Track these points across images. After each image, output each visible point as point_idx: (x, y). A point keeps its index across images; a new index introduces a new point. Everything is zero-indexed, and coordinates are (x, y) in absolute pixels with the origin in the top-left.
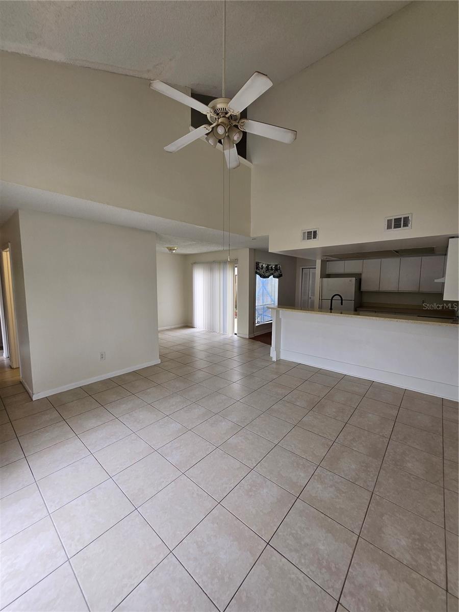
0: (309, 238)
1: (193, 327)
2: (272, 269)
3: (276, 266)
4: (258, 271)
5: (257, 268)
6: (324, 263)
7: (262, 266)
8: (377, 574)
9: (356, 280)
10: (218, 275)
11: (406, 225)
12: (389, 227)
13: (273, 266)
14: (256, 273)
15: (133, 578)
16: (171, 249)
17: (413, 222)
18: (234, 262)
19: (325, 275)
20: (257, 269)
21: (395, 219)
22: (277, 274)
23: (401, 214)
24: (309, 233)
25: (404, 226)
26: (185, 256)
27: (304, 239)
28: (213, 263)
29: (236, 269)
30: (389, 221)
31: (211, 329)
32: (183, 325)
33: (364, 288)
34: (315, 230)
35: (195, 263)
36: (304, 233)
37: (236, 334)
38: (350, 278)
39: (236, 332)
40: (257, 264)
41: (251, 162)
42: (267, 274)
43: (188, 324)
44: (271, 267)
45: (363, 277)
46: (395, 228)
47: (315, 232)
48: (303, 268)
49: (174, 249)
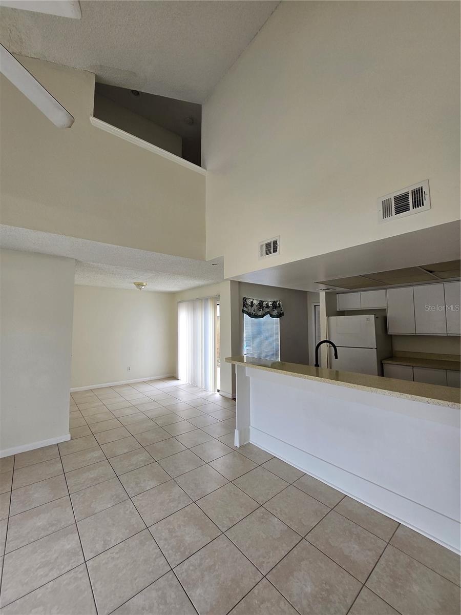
0: (268, 252)
1: (177, 379)
2: (267, 307)
3: (274, 303)
4: (245, 309)
5: (245, 305)
7: (252, 302)
9: (376, 318)
10: (199, 314)
11: (418, 203)
12: (386, 214)
13: (270, 303)
14: (243, 311)
16: (139, 285)
17: (432, 196)
18: (216, 299)
19: (333, 311)
20: (244, 306)
21: (395, 198)
22: (275, 313)
23: (406, 187)
24: (268, 245)
25: (415, 206)
26: (172, 295)
27: (262, 255)
28: (197, 300)
29: (218, 306)
30: (386, 204)
31: (194, 384)
32: (168, 375)
33: (391, 331)
34: (274, 240)
35: (178, 303)
36: (262, 246)
37: (218, 391)
38: (367, 316)
39: (219, 389)
40: (245, 299)
41: (206, 169)
42: (260, 313)
43: (172, 375)
44: (267, 304)
45: (389, 314)
46: (397, 213)
47: (275, 243)
48: (315, 306)
49: (143, 285)
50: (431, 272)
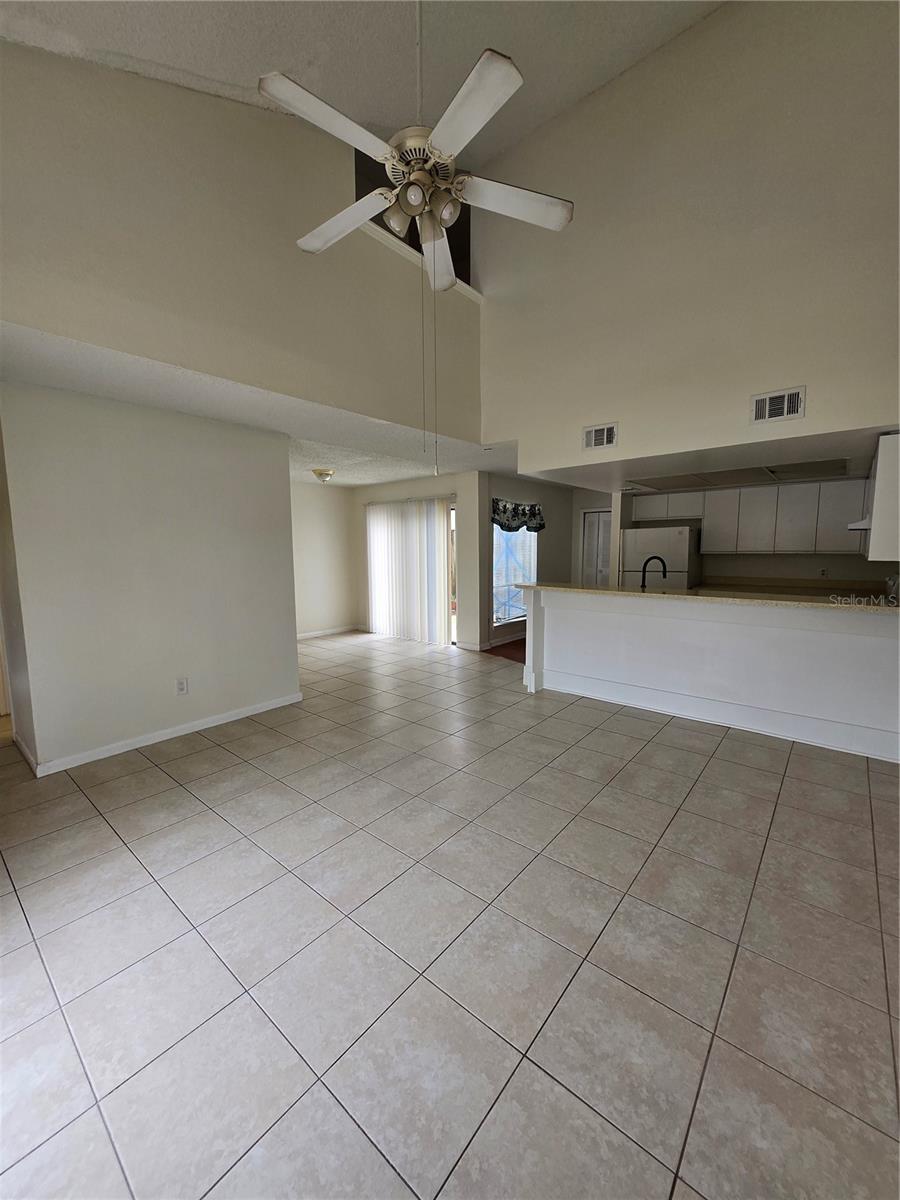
0: (599, 442)
1: (369, 633)
2: (524, 514)
3: (533, 507)
4: (497, 517)
5: (495, 510)
6: (627, 498)
7: (505, 506)
8: (755, 1112)
9: (691, 531)
10: (416, 527)
11: (793, 409)
12: (759, 415)
13: (527, 508)
14: (494, 521)
15: (235, 1137)
16: (321, 474)
17: (807, 404)
18: (449, 500)
19: (630, 523)
20: (494, 512)
21: (770, 399)
22: (534, 523)
23: (784, 388)
24: (599, 432)
25: (789, 412)
26: (351, 491)
27: (588, 445)
28: (406, 501)
29: (453, 513)
30: (760, 404)
31: (405, 634)
32: (350, 627)
33: (705, 548)
34: (611, 426)
35: (371, 504)
36: (589, 433)
37: (454, 643)
38: (680, 528)
39: (455, 641)
40: (495, 502)
41: (481, 292)
42: (514, 524)
43: (358, 624)
44: (523, 510)
45: (705, 525)
46: (770, 416)
47: (610, 431)
48: (585, 513)
49: (328, 475)
50: (772, 472)
